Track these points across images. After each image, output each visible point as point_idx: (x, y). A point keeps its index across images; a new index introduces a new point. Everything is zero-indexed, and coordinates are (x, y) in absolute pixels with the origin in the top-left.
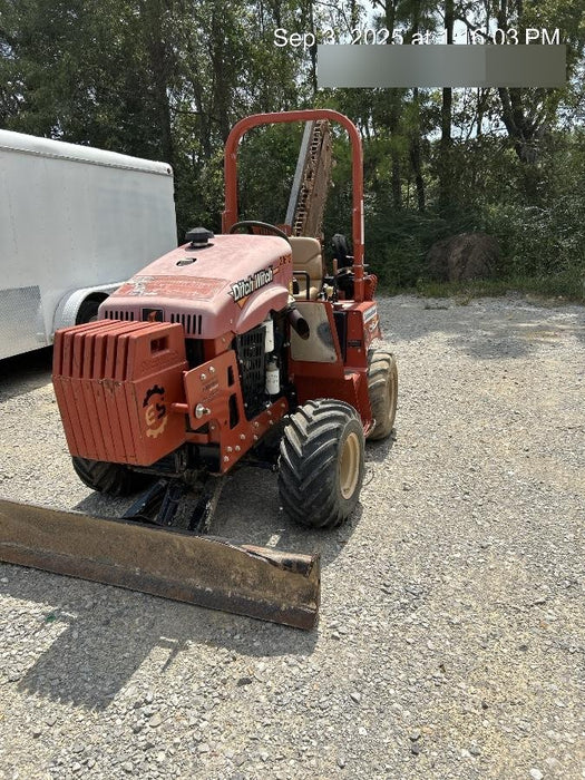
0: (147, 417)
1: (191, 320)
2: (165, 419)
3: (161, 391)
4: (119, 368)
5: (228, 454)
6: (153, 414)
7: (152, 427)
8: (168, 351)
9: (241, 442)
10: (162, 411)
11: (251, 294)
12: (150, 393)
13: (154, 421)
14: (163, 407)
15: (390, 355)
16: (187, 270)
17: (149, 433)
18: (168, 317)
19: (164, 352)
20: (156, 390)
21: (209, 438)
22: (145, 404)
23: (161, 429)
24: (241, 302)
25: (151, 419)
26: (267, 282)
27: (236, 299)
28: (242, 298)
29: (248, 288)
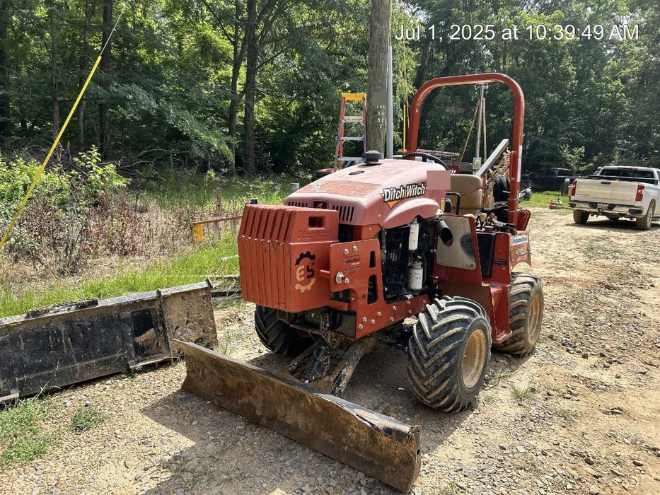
0: (298, 274)
1: (346, 210)
2: (313, 281)
3: (313, 258)
4: (283, 232)
5: (363, 323)
6: (302, 273)
7: (302, 283)
8: (323, 229)
9: (377, 318)
10: (311, 273)
11: (402, 200)
12: (302, 256)
13: (303, 278)
14: (312, 270)
15: (536, 279)
16: (354, 178)
17: (298, 287)
18: (331, 206)
19: (319, 229)
20: (308, 255)
21: (349, 306)
22: (298, 263)
23: (309, 287)
24: (391, 204)
25: (300, 276)
26: (418, 194)
27: (386, 200)
28: (392, 200)
29: (399, 194)
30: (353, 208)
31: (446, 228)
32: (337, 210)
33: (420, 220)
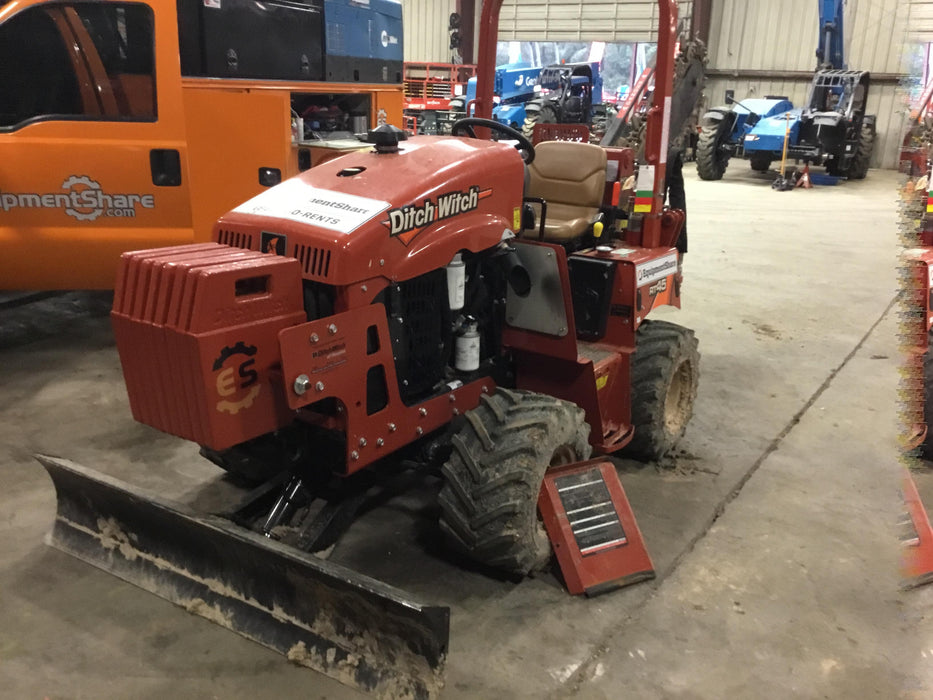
0: (221, 385)
1: (317, 255)
2: (255, 390)
3: (249, 351)
5: (359, 449)
6: (231, 381)
7: (232, 399)
8: (269, 297)
9: (388, 434)
10: (249, 378)
12: (227, 353)
13: (232, 391)
14: (252, 373)
19: (261, 298)
20: (240, 348)
22: (218, 366)
23: (247, 402)
24: (407, 237)
25: (227, 388)
26: (464, 208)
27: (395, 230)
28: (409, 229)
29: (421, 217)
30: (329, 252)
31: (518, 266)
32: (296, 257)
33: (467, 256)
